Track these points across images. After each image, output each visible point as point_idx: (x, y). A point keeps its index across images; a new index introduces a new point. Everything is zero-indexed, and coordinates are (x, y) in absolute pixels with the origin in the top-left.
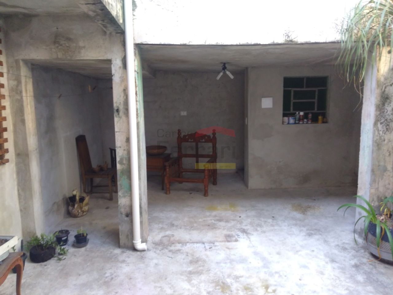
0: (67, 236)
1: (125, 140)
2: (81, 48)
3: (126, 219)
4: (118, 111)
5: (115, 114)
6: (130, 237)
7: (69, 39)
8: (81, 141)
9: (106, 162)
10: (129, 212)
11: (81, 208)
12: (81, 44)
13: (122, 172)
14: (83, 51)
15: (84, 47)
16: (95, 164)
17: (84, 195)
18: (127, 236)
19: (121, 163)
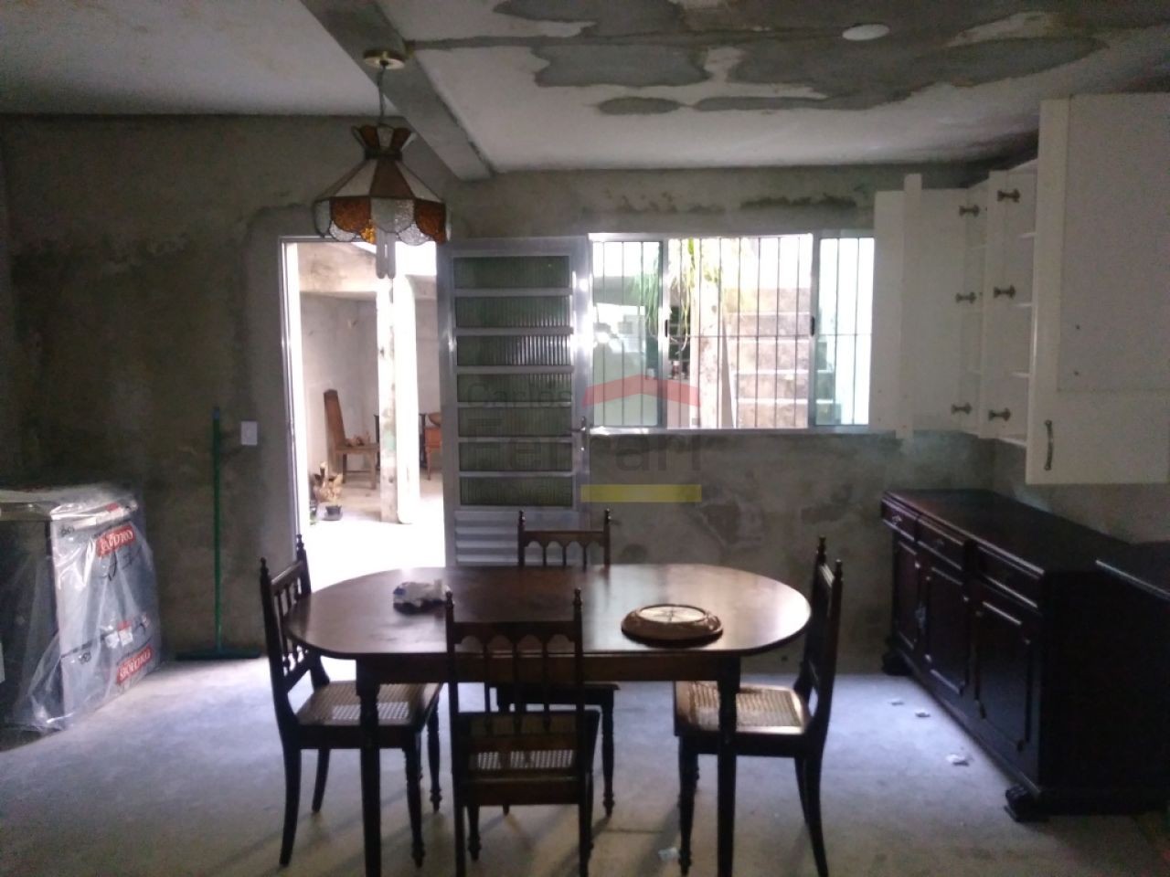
0: (316, 507)
1: (390, 386)
2: (340, 278)
3: (390, 485)
4: (382, 352)
5: (380, 355)
6: (394, 508)
7: (328, 268)
8: (330, 398)
9: (367, 433)
10: (392, 475)
11: (331, 488)
12: (342, 273)
13: (386, 427)
14: (344, 282)
15: (346, 277)
16: (350, 434)
17: (334, 475)
18: (391, 507)
19: (385, 415)
